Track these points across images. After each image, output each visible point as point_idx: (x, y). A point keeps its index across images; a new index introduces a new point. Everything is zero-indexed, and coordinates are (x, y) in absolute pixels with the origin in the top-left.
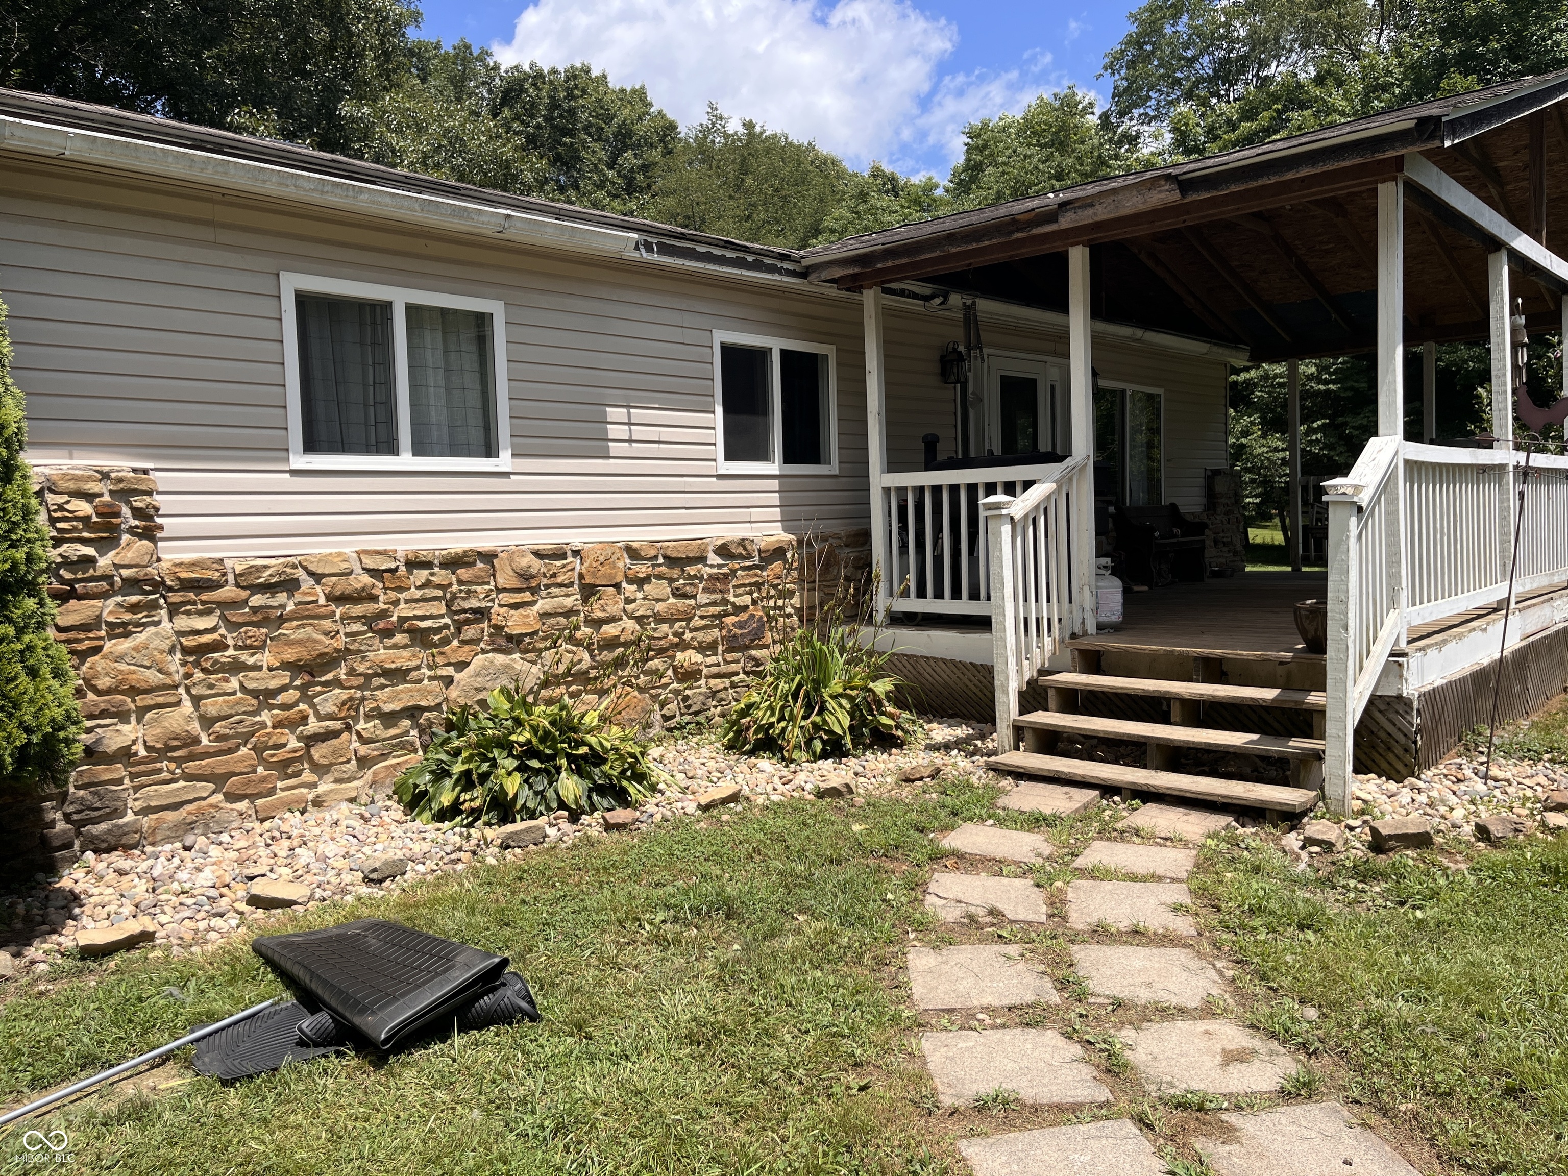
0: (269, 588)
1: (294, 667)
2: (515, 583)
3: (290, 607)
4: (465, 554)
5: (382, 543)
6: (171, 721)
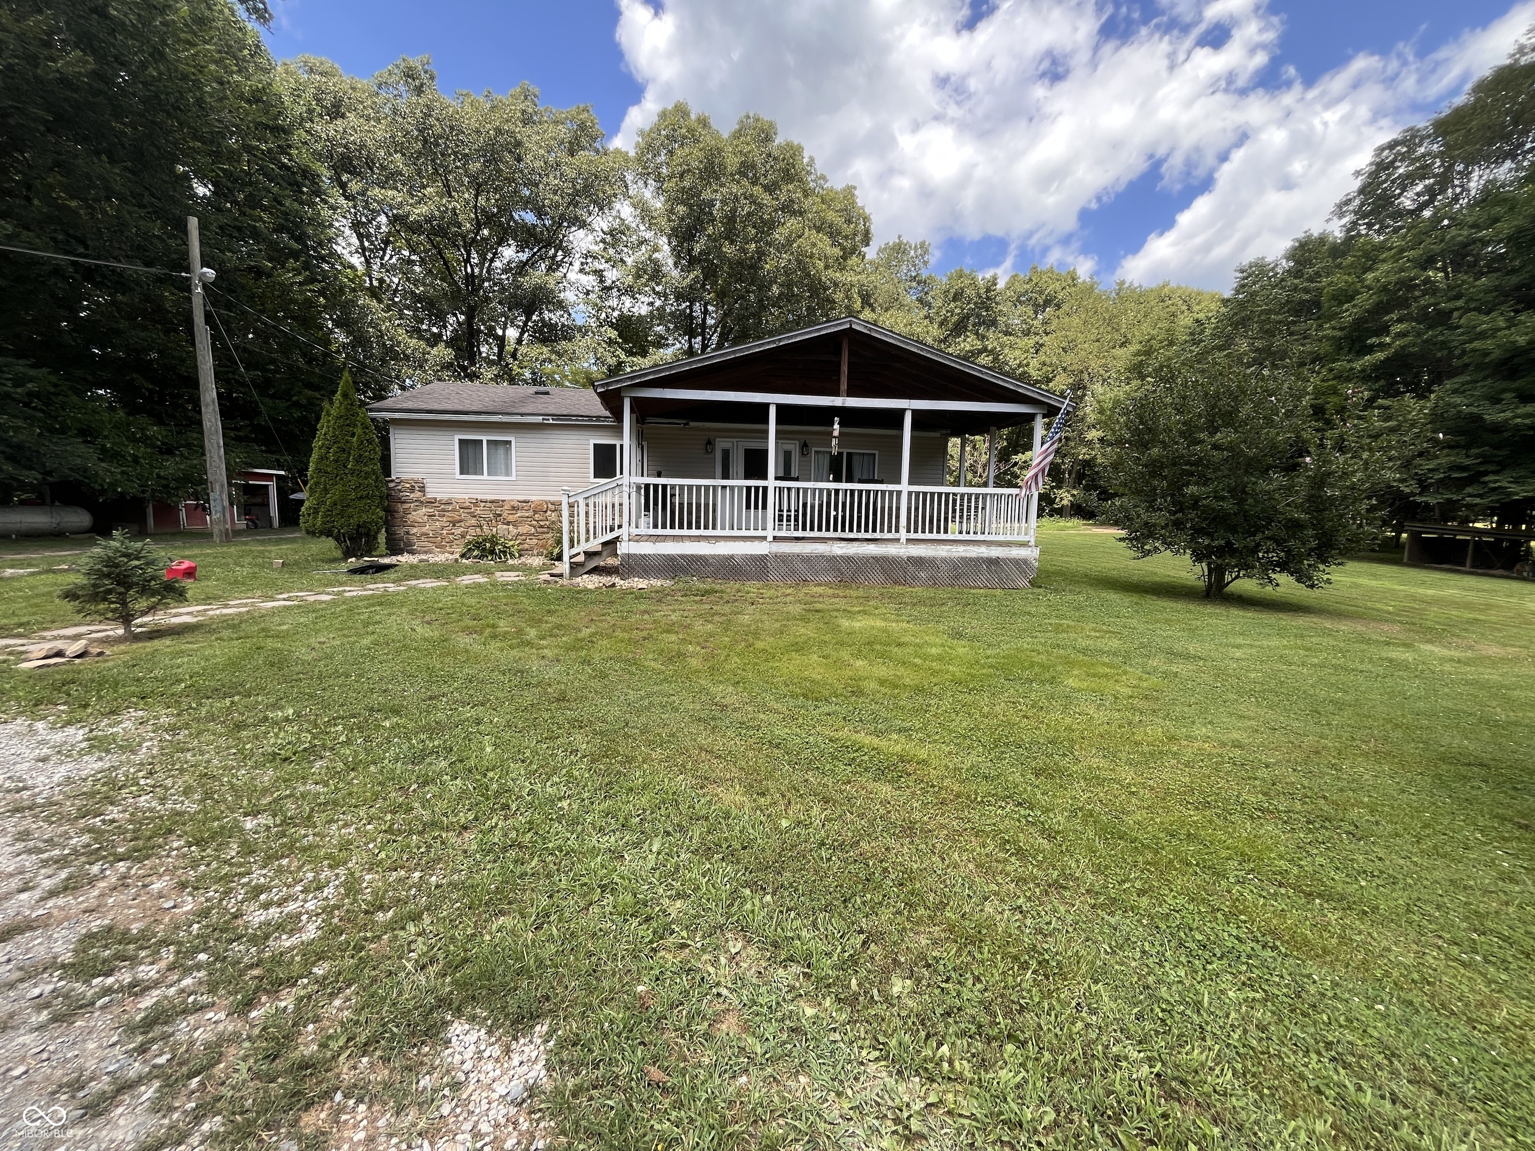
0: (445, 504)
1: (450, 522)
2: (510, 508)
3: (450, 508)
4: (496, 500)
5: (475, 496)
6: (424, 530)
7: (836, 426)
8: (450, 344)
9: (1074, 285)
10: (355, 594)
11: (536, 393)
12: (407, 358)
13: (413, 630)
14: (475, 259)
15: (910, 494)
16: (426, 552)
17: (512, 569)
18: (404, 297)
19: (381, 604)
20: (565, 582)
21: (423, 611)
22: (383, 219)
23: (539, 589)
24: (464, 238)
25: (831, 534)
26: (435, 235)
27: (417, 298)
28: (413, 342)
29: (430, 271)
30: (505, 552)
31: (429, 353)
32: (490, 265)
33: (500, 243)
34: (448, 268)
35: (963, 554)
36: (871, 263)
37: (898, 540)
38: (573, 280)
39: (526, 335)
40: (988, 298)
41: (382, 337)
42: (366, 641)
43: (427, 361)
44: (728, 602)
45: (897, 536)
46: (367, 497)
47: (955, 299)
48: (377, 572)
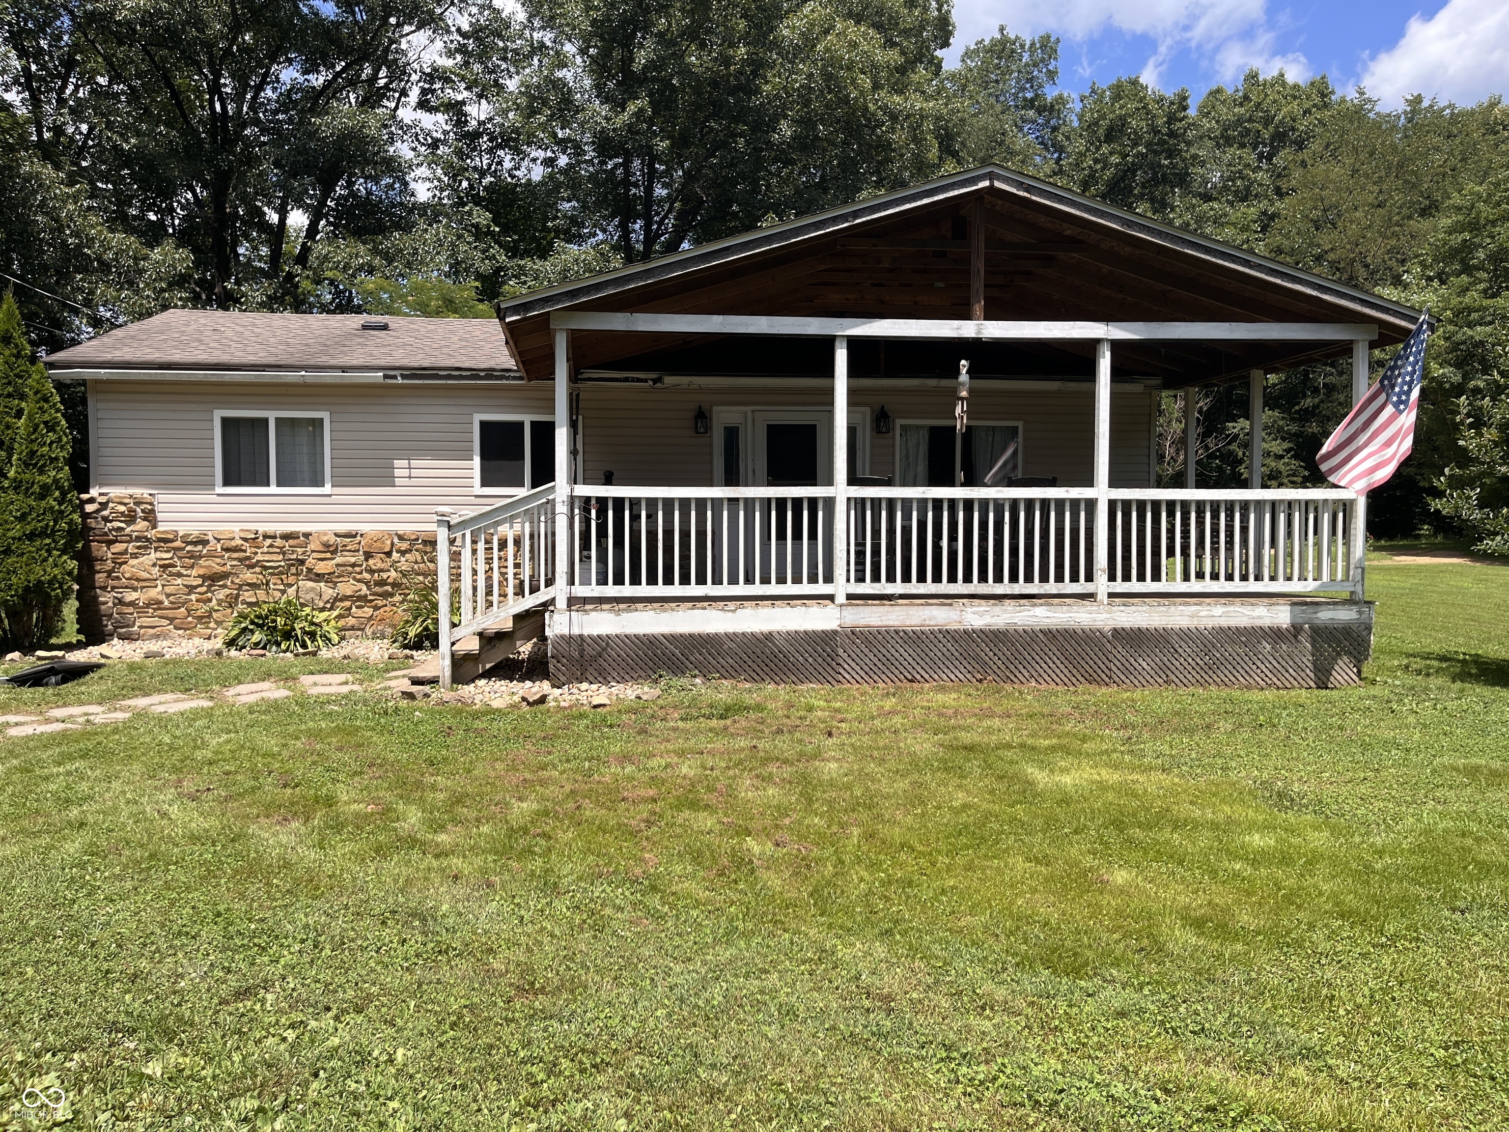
0: (195, 543)
1: (204, 577)
2: (321, 548)
3: (205, 551)
4: (292, 533)
5: (253, 527)
6: (153, 593)
7: (964, 377)
8: (184, 238)
9: (1326, 106)
10: (28, 730)
11: (365, 327)
12: (105, 267)
13: (164, 815)
14: (228, 85)
15: (1112, 504)
16: (157, 637)
17: (331, 668)
18: (98, 158)
19: (84, 755)
20: (447, 695)
21: (175, 770)
22: (66, 21)
23: (397, 710)
24: (209, 46)
25: (960, 587)
26: (159, 45)
27: (124, 159)
28: (117, 238)
29: (147, 110)
30: (312, 635)
31: (146, 258)
32: (255, 98)
33: (273, 59)
34: (179, 104)
35: (1224, 622)
36: (952, 77)
37: (1091, 596)
38: (407, 121)
39: (323, 223)
40: (1172, 134)
41: (60, 229)
42: (73, 847)
43: (141, 272)
44: (780, 731)
45: (1089, 588)
46: (43, 534)
47: (1109, 138)
48: (64, 681)
